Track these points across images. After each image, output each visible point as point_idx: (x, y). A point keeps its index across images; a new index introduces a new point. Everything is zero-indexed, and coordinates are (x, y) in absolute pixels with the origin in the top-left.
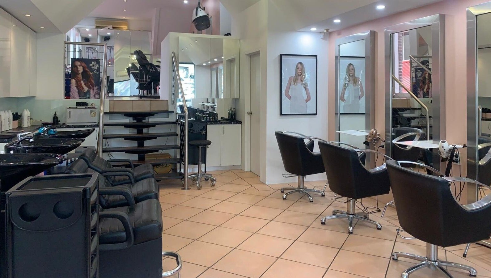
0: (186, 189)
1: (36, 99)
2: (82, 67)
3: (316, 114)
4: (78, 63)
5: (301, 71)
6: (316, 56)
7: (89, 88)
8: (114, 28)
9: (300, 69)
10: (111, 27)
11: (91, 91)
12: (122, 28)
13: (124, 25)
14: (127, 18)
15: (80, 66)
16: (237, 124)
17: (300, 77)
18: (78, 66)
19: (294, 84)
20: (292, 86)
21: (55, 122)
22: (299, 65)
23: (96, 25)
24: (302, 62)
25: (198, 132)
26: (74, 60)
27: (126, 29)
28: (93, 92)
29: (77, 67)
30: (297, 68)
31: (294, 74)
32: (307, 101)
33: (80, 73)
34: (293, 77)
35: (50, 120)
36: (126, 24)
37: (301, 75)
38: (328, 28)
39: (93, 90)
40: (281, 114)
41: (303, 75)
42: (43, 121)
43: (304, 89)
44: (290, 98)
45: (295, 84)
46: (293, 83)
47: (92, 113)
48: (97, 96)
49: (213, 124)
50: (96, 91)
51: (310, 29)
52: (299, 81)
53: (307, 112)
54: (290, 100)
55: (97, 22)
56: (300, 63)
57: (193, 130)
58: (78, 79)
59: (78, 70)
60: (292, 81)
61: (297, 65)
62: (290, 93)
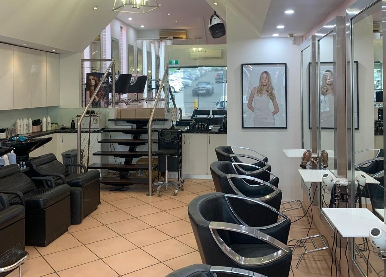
0: (150, 194)
1: (60, 107)
2: (94, 81)
3: (286, 128)
4: (91, 77)
5: (266, 81)
6: (285, 64)
7: (100, 98)
8: (174, 38)
9: (265, 79)
10: (171, 37)
11: (101, 100)
12: (182, 38)
13: (183, 35)
14: (185, 28)
15: (93, 79)
16: (223, 133)
17: (265, 87)
18: (92, 80)
19: (258, 95)
20: (256, 98)
21: (73, 127)
22: (265, 75)
23: (160, 36)
24: (268, 71)
25: (169, 141)
26: (88, 75)
27: (185, 39)
28: (103, 101)
29: (90, 80)
30: (262, 78)
31: (257, 84)
32: (275, 113)
33: (92, 86)
34: (257, 88)
35: (69, 125)
36: (184, 34)
37: (267, 84)
38: (292, 33)
39: (103, 100)
40: (243, 128)
41: (269, 85)
42: (64, 125)
43: (271, 100)
44: (253, 110)
45: (260, 95)
46: (256, 94)
47: (95, 120)
48: (106, 105)
49: (199, 133)
50: (105, 100)
51: (272, 35)
52: (264, 92)
53: (274, 126)
54: (254, 112)
55: (160, 34)
56: (266, 72)
57: (164, 140)
58: (92, 90)
59: (91, 83)
60: (256, 92)
61: (262, 74)
62: (253, 105)
